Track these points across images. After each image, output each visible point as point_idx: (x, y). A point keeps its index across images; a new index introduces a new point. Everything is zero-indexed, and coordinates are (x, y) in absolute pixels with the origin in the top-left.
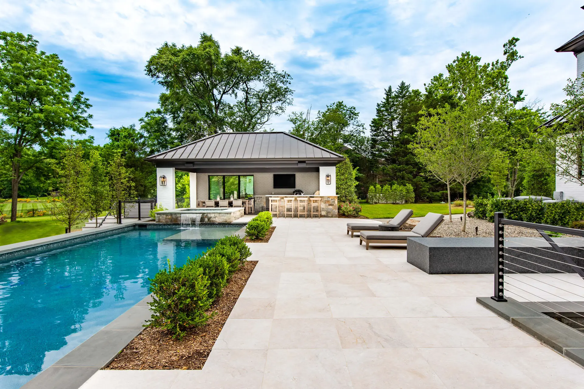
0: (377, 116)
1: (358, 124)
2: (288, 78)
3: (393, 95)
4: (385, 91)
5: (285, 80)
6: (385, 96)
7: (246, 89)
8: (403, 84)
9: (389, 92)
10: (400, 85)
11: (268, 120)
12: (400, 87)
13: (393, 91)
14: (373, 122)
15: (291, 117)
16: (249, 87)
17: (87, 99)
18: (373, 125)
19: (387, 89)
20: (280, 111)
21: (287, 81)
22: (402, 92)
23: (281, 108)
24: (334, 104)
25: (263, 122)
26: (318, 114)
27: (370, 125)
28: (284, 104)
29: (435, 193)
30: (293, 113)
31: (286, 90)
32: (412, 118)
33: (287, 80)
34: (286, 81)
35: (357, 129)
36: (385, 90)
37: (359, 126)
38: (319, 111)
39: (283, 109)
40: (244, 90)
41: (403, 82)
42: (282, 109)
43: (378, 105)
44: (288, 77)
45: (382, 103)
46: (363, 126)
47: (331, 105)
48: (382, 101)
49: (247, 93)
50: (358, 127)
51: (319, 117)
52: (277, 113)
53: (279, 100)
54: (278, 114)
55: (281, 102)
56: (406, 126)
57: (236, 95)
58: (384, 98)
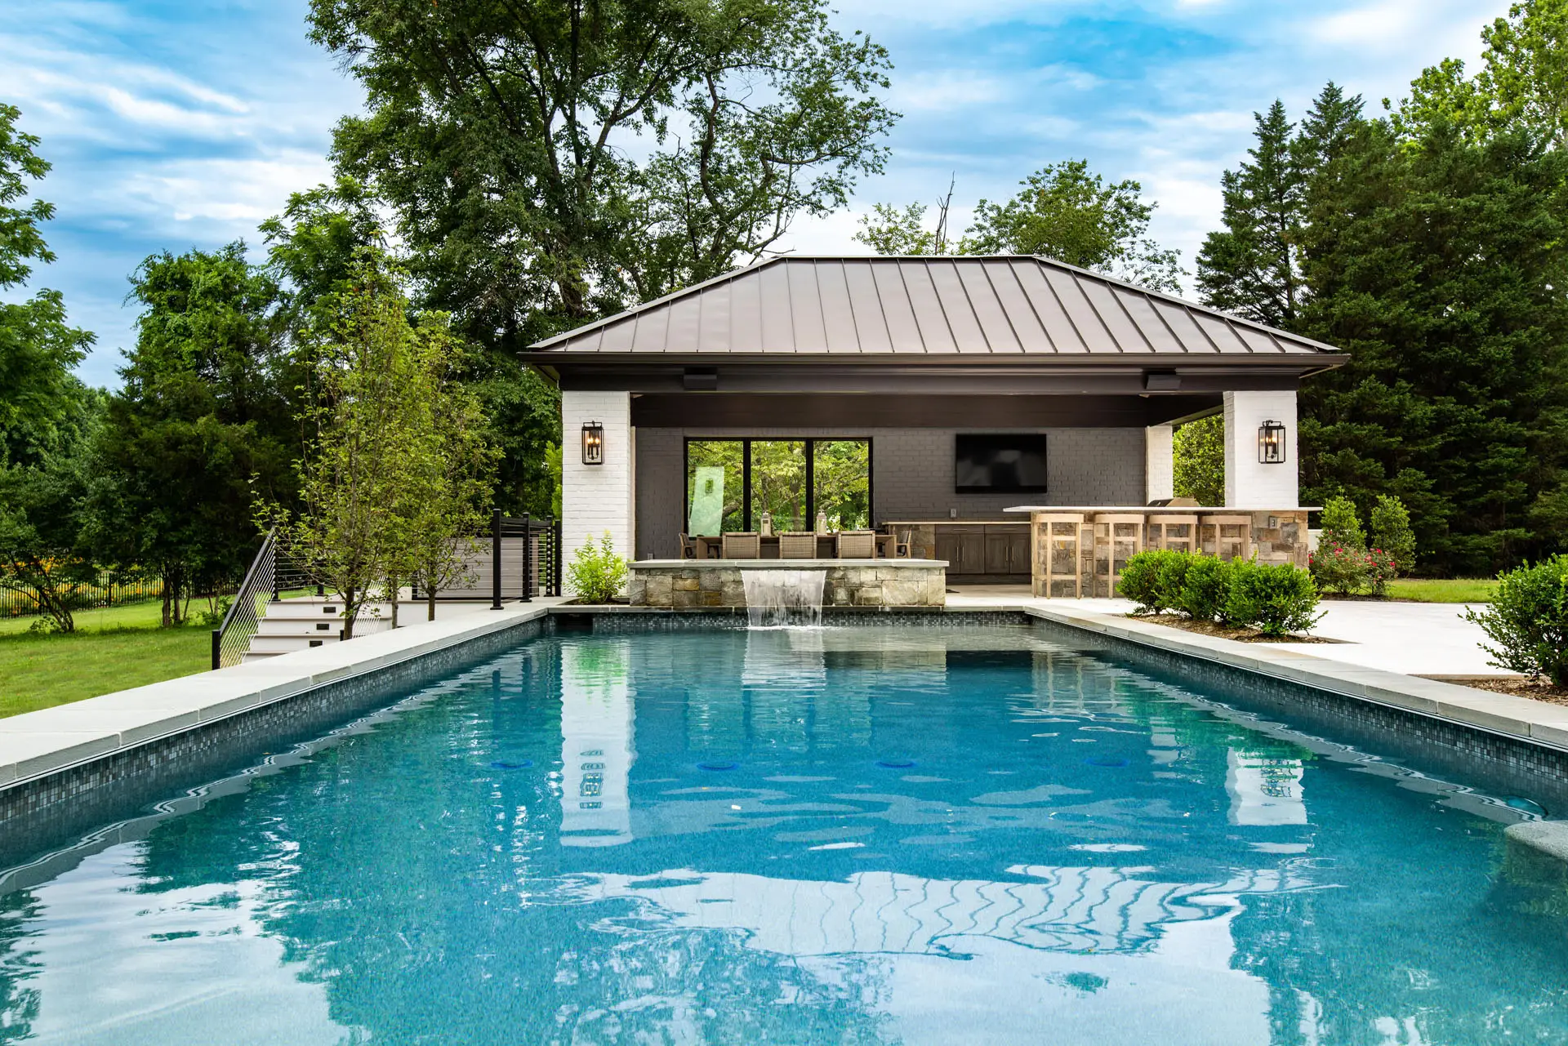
0: (1228, 223)
1: (1151, 253)
2: (874, 63)
3: (1292, 136)
4: (1258, 124)
5: (863, 69)
6: (1257, 144)
7: (709, 103)
8: (1332, 93)
9: (1273, 126)
10: (1319, 99)
11: (776, 236)
12: (1319, 107)
13: (1289, 121)
14: (1208, 249)
15: (871, 224)
16: (719, 93)
17: (34, 140)
18: (1208, 259)
19: (1266, 114)
20: (828, 200)
21: (875, 76)
22: (1331, 126)
23: (833, 187)
24: (1048, 172)
25: (759, 242)
26: (978, 215)
27: (1199, 261)
28: (850, 170)
29: (1474, 540)
30: (879, 209)
31: (869, 113)
32: (1378, 230)
33: (874, 70)
34: (866, 75)
35: (1148, 275)
36: (1258, 118)
37: (1156, 261)
38: (983, 202)
39: (843, 189)
40: (697, 107)
41: (1331, 85)
42: (836, 190)
43: (1229, 179)
44: (877, 60)
45: (1244, 172)
46: (1172, 260)
47: (1039, 177)
48: (1243, 165)
49: (711, 120)
50: (1156, 267)
51: (981, 228)
52: (817, 207)
53: (834, 154)
54: (822, 208)
55: (840, 160)
56: (1354, 263)
57: (662, 129)
58: (1250, 151)
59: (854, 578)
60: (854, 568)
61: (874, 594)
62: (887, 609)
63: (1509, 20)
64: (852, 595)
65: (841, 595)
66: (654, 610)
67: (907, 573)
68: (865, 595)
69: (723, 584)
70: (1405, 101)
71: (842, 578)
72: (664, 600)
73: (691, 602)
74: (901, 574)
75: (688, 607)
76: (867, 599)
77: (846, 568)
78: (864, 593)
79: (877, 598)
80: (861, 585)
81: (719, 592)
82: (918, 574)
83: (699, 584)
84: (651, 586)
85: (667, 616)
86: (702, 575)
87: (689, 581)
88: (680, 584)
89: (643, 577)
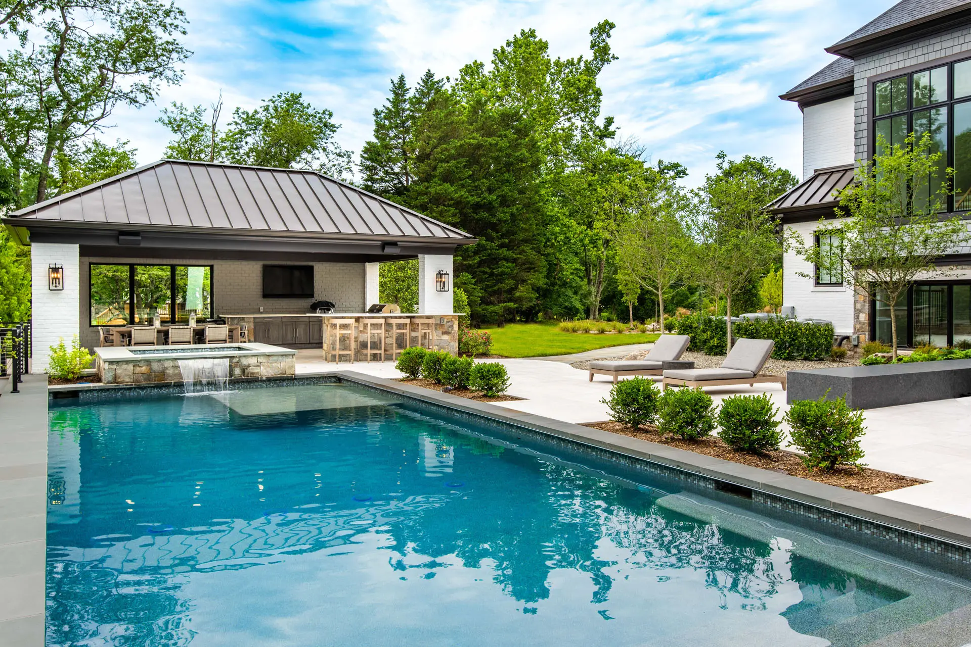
0: (377, 137)
1: (338, 151)
2: (175, 18)
3: (410, 94)
4: (392, 85)
6: (391, 96)
7: (62, 27)
8: (429, 75)
9: (399, 88)
10: (423, 77)
11: (104, 115)
12: (423, 81)
13: (407, 87)
14: (366, 151)
15: (169, 114)
16: (69, 21)
18: (366, 156)
19: (396, 81)
20: (141, 98)
21: (177, 26)
22: (429, 93)
23: (145, 90)
24: (280, 97)
25: (92, 118)
26: (236, 116)
27: (362, 156)
28: (157, 80)
29: (491, 308)
30: (175, 105)
31: (171, 48)
32: (453, 151)
33: (176, 22)
34: (171, 25)
35: (336, 163)
36: (392, 82)
37: (340, 156)
38: (238, 109)
39: (150, 91)
40: (52, 27)
41: (429, 71)
42: (146, 91)
43: (377, 113)
44: (178, 16)
45: (385, 110)
46: (349, 156)
47: (274, 99)
48: (384, 106)
49: (63, 37)
50: (341, 159)
51: (236, 123)
52: (134, 101)
53: (148, 69)
54: (137, 102)
55: (151, 74)
56: (442, 167)
57: (24, 37)
58: (388, 99)
59: (244, 362)
60: (244, 356)
61: (256, 370)
62: (264, 378)
63: (506, 48)
64: (243, 371)
65: (237, 371)
66: (121, 385)
67: (275, 358)
68: (251, 371)
69: (166, 368)
70: (457, 80)
71: (238, 362)
72: (127, 379)
73: (145, 380)
74: (271, 358)
75: (143, 383)
76: (252, 373)
77: (240, 357)
78: (250, 370)
79: (258, 373)
80: (249, 366)
81: (163, 373)
82: (281, 358)
83: (151, 369)
84: (119, 372)
85: (130, 389)
86: (153, 364)
87: (144, 368)
88: (138, 369)
89: (115, 367)
